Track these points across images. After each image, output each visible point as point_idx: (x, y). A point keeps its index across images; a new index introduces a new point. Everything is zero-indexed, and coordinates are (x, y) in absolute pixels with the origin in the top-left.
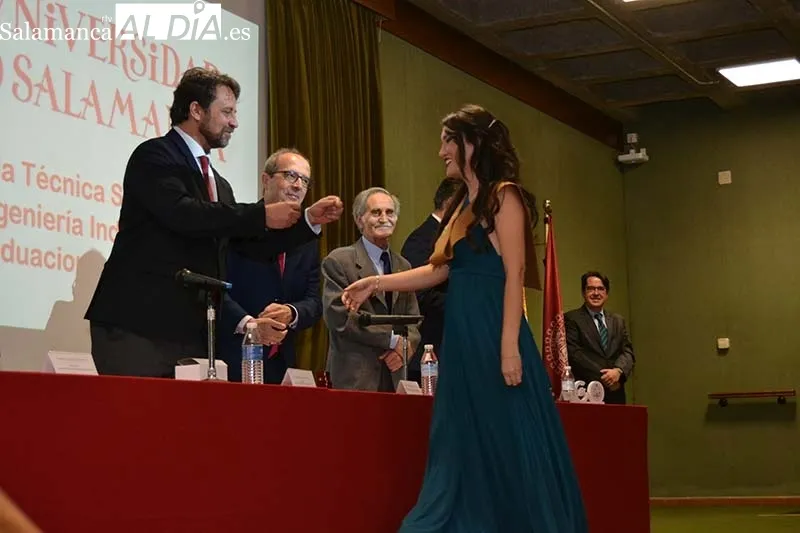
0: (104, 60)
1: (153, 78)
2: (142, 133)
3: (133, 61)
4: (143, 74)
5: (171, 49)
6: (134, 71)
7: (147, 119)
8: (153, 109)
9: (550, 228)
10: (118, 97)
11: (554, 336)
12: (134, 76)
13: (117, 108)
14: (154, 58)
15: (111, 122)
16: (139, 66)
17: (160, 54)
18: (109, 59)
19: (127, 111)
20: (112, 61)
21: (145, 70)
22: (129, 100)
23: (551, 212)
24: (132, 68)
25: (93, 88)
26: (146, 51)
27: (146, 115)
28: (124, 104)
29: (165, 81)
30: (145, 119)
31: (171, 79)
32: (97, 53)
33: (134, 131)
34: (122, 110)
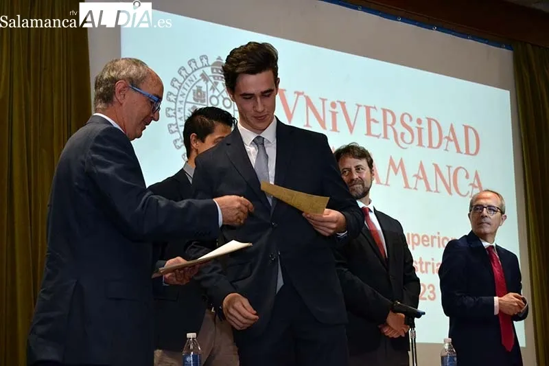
0: (378, 136)
1: (420, 144)
2: (414, 187)
3: (403, 134)
4: (412, 142)
5: (434, 120)
6: (404, 142)
7: (417, 176)
8: (421, 167)
10: (392, 162)
12: (403, 145)
13: (392, 170)
14: (420, 130)
15: (387, 182)
16: (408, 137)
17: (425, 125)
18: (383, 136)
19: (400, 170)
20: (386, 137)
21: (413, 140)
22: (401, 163)
24: (402, 139)
26: (413, 125)
27: (416, 173)
28: (397, 167)
29: (430, 146)
30: (415, 176)
31: (435, 143)
32: (373, 132)
33: (407, 186)
34: (396, 172)
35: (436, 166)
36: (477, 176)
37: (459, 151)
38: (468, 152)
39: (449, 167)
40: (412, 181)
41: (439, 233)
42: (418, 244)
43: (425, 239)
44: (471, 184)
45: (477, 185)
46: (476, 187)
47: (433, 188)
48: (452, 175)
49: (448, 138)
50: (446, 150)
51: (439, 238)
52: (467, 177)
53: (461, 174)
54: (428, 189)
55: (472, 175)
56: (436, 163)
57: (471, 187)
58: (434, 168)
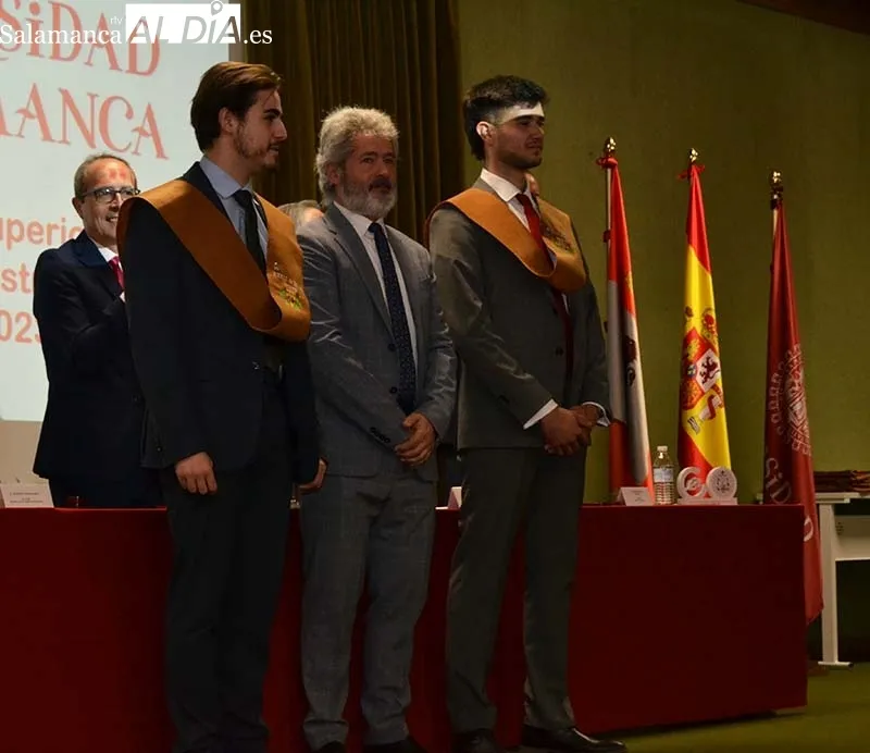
1: (35, 52)
2: (17, 132)
5: (66, 7)
7: (25, 112)
8: (35, 95)
9: (780, 216)
11: (783, 386)
14: (35, 23)
17: (46, 16)
23: (781, 189)
26: (23, 16)
27: (24, 106)
29: (56, 55)
30: (21, 111)
31: (66, 52)
33: (4, 130)
35: (65, 93)
36: (149, 114)
37: (114, 65)
38: (133, 69)
39: (93, 97)
40: (14, 121)
41: (64, 220)
42: (20, 240)
43: (35, 230)
44: (136, 130)
45: (149, 131)
46: (147, 135)
47: (57, 133)
48: (98, 110)
50: (89, 63)
51: (64, 229)
52: (130, 115)
53: (117, 110)
54: (47, 137)
55: (140, 113)
56: (64, 88)
57: (137, 134)
58: (60, 96)
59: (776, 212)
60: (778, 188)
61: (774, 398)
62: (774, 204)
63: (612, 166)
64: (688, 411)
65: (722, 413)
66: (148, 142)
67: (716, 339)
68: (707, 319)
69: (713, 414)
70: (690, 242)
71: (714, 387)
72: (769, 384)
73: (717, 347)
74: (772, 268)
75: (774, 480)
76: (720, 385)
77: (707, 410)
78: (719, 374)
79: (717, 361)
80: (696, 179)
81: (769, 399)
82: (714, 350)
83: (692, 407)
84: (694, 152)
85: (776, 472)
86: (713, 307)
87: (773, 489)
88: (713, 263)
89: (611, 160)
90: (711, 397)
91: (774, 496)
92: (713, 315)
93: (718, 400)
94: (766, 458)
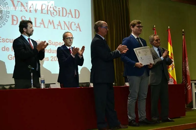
0: (45, 14)
1: (59, 15)
3: (53, 13)
5: (64, 8)
7: (58, 25)
8: (59, 22)
10: (49, 21)
11: (185, 64)
12: (54, 16)
13: (49, 24)
14: (59, 11)
15: (48, 27)
16: (55, 13)
17: (61, 10)
18: (47, 13)
19: (52, 23)
20: (48, 13)
21: (57, 14)
22: (53, 21)
24: (53, 14)
25: (42, 20)
26: (57, 10)
28: (51, 22)
29: (63, 16)
30: (57, 25)
31: (64, 15)
32: (43, 12)
33: (54, 28)
34: (51, 24)
36: (78, 24)
37: (72, 17)
38: (75, 17)
39: (69, 22)
40: (56, 27)
42: (57, 45)
43: (60, 43)
45: (78, 27)
46: (78, 28)
47: (63, 28)
48: (70, 24)
49: (69, 13)
50: (68, 17)
52: (75, 25)
53: (73, 24)
54: (62, 29)
56: (64, 21)
57: (76, 28)
58: (64, 22)
59: (183, 36)
60: (183, 32)
61: (184, 66)
62: (183, 35)
63: (155, 30)
64: (169, 69)
65: (174, 69)
66: (78, 29)
67: (173, 57)
68: (172, 54)
69: (173, 69)
70: (168, 41)
71: (173, 65)
72: (183, 64)
73: (173, 58)
74: (183, 45)
75: (184, 79)
76: (174, 64)
77: (172, 68)
78: (174, 63)
79: (173, 60)
80: (169, 31)
81: (183, 66)
82: (173, 59)
83: (169, 68)
84: (169, 27)
85: (184, 78)
86: (172, 52)
87: (184, 81)
88: (172, 45)
89: (155, 29)
90: (173, 66)
91: (184, 82)
92: (173, 53)
93: (173, 67)
94: (183, 76)
